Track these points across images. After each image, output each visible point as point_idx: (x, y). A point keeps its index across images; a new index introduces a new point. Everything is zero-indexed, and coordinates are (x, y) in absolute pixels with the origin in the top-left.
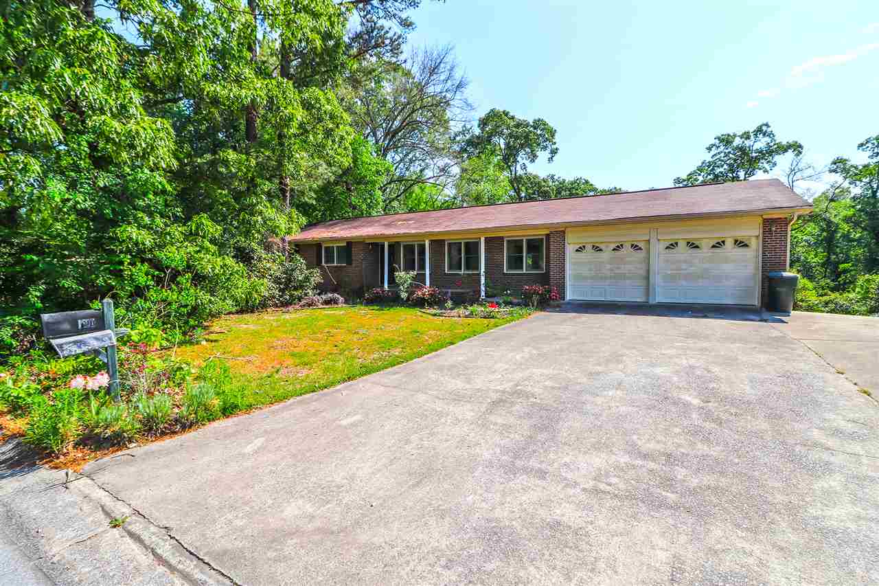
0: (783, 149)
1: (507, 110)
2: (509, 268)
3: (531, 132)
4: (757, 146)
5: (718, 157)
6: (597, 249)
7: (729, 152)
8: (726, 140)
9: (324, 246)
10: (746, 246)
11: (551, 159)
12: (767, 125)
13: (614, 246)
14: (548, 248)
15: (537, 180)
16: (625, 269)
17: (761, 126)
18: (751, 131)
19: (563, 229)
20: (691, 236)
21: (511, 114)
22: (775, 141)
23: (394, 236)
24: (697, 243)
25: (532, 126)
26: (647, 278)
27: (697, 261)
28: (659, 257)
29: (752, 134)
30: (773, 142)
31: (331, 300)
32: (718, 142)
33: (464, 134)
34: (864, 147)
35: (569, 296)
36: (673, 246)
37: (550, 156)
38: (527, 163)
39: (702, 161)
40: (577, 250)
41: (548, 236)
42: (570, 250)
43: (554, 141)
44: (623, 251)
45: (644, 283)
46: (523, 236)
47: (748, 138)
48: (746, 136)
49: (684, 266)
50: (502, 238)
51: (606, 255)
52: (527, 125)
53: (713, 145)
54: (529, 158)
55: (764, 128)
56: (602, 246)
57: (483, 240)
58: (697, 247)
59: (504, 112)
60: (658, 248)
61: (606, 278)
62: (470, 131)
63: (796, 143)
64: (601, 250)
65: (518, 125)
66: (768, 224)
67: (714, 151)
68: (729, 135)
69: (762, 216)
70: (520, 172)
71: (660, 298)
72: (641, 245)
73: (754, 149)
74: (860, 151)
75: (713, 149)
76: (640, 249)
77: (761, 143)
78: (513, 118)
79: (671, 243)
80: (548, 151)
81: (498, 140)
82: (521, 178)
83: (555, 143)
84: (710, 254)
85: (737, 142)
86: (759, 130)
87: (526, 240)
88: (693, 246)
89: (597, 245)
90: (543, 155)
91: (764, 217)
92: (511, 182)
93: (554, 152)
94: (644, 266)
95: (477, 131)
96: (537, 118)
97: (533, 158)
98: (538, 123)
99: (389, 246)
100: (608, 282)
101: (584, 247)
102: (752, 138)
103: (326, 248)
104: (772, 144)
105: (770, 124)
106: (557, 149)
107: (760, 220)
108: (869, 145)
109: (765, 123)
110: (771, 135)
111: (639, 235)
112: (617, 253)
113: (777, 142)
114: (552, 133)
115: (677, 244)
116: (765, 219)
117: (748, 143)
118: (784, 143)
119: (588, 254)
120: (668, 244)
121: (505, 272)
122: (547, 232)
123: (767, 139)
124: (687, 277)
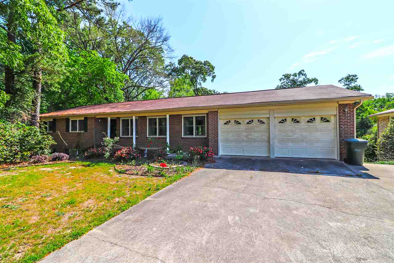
0: (310, 81)
1: (192, 57)
2: (185, 134)
3: (203, 67)
4: (300, 79)
5: (284, 83)
6: (238, 123)
7: (288, 82)
8: (287, 76)
9: (71, 119)
10: (328, 121)
11: (212, 81)
12: (303, 70)
13: (248, 121)
14: (208, 122)
15: (206, 91)
16: (255, 135)
17: (301, 71)
18: (297, 73)
19: (216, 110)
20: (294, 115)
21: (194, 59)
22: (307, 77)
23: (114, 113)
24: (298, 119)
25: (203, 64)
26: (269, 141)
27: (298, 131)
28: (275, 128)
29: (297, 74)
30: (306, 78)
31: (56, 158)
32: (284, 77)
33: (170, 66)
34: (341, 82)
35: (221, 153)
36: (283, 121)
37: (212, 79)
38: (202, 82)
39: (277, 85)
40: (225, 124)
41: (207, 114)
42: (221, 123)
43: (214, 72)
44: (254, 124)
45: (267, 144)
46: (194, 114)
47: (296, 76)
48: (295, 75)
49: (290, 134)
50: (180, 116)
51: (243, 127)
52: (201, 63)
53: (282, 78)
54: (202, 80)
55: (302, 72)
56: (240, 121)
57: (168, 116)
58: (298, 122)
59: (190, 58)
60: (274, 122)
61: (243, 141)
62: (174, 65)
63: (315, 78)
64: (240, 123)
65: (197, 63)
66: (342, 107)
67: (282, 81)
68: (288, 74)
69: (338, 102)
70: (198, 86)
71: (277, 154)
72: (264, 120)
73: (299, 81)
74: (339, 83)
75: (282, 80)
76: (264, 123)
77: (301, 78)
78: (195, 60)
79: (282, 119)
80: (211, 76)
81: (188, 71)
82: (199, 89)
83: (214, 73)
84: (306, 126)
85: (292, 77)
86: (300, 73)
87: (195, 117)
88: (296, 121)
89: (237, 120)
90: (209, 78)
91: (340, 103)
92: (194, 91)
93: (214, 77)
94: (267, 134)
95: (177, 65)
96: (206, 61)
97: (204, 80)
98: (206, 63)
99: (111, 120)
100: (244, 144)
101: (229, 121)
102: (297, 76)
103: (72, 121)
104: (305, 79)
105: (304, 70)
106: (215, 76)
107: (337, 105)
108: (343, 81)
109: (302, 70)
110: (305, 75)
111: (262, 114)
112: (250, 125)
113: (308, 78)
114: (213, 68)
115: (286, 119)
116: (340, 104)
117: (295, 78)
118: (310, 78)
119: (232, 126)
120: (280, 120)
121: (183, 136)
122: (206, 112)
123: (304, 77)
124: (293, 141)
